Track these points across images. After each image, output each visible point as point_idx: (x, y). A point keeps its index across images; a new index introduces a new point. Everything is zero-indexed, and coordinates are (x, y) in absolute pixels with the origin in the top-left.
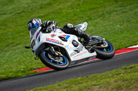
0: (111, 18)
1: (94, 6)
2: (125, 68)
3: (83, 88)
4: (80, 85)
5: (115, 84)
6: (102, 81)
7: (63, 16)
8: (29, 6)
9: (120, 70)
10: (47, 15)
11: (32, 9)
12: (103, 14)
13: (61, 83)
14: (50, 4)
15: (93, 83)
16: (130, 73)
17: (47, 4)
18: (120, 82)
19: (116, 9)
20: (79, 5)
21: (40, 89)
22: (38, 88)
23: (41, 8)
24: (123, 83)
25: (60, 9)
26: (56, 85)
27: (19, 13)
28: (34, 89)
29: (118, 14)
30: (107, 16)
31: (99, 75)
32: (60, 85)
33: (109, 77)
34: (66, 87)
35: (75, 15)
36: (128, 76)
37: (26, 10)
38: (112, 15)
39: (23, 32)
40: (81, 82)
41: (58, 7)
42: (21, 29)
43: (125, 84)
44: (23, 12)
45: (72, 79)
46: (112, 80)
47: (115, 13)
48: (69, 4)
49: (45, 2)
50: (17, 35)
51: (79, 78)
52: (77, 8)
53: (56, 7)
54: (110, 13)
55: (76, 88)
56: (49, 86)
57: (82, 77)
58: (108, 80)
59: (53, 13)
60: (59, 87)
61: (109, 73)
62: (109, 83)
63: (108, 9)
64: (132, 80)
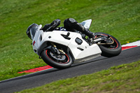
0: (100, 17)
1: (83, 5)
2: (114, 69)
3: (72, 89)
4: (69, 86)
5: (104, 85)
6: (91, 82)
7: (51, 16)
8: (17, 6)
9: (109, 70)
10: (35, 15)
11: (20, 9)
12: (92, 13)
13: (49, 85)
14: (37, 4)
15: (82, 84)
16: (119, 73)
17: (35, 4)
18: (109, 82)
19: (105, 8)
20: (67, 4)
21: (29, 91)
22: (26, 90)
23: (29, 8)
24: (112, 84)
25: (49, 8)
26: (44, 87)
27: (7, 13)
28: (22, 91)
29: (106, 13)
30: (96, 15)
31: (87, 76)
32: (48, 87)
33: (98, 77)
34: (54, 89)
35: (63, 14)
36: (117, 77)
37: (13, 10)
38: (101, 13)
39: (11, 32)
40: (69, 83)
41: (46, 7)
42: (9, 30)
43: (114, 84)
44: (10, 12)
45: (61, 80)
46: (101, 81)
47: (104, 11)
48: (57, 3)
49: (33, 2)
50: (5, 36)
51: (68, 79)
52: (66, 8)
53: (44, 7)
54: (99, 12)
55: (64, 89)
56: (38, 88)
57: (71, 78)
58: (97, 80)
59: (42, 12)
60: (47, 89)
61: (98, 74)
62: (97, 84)
63: (97, 7)
64: (121, 80)
